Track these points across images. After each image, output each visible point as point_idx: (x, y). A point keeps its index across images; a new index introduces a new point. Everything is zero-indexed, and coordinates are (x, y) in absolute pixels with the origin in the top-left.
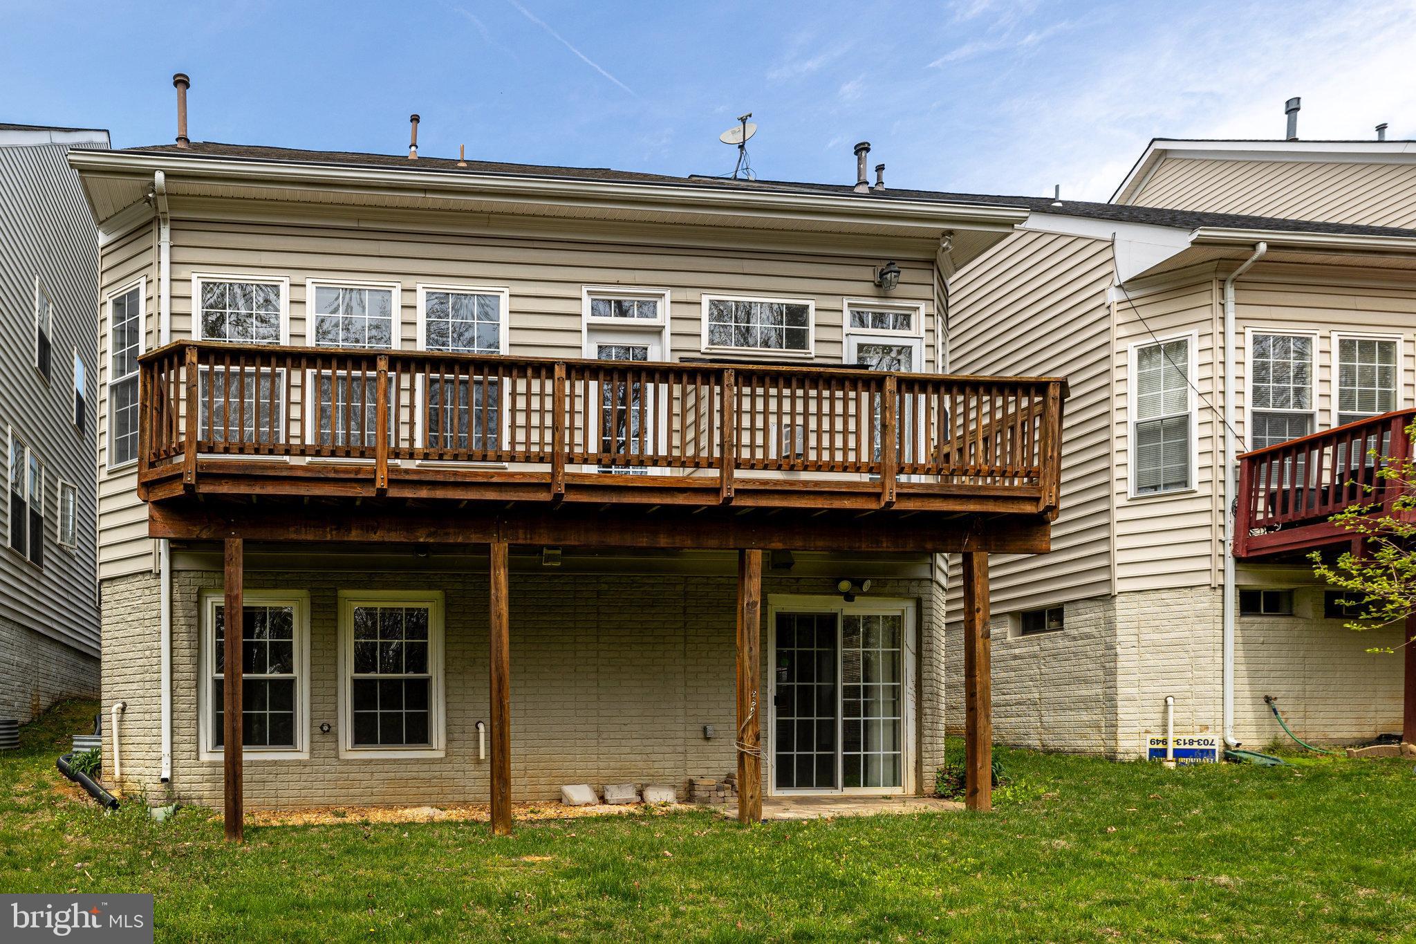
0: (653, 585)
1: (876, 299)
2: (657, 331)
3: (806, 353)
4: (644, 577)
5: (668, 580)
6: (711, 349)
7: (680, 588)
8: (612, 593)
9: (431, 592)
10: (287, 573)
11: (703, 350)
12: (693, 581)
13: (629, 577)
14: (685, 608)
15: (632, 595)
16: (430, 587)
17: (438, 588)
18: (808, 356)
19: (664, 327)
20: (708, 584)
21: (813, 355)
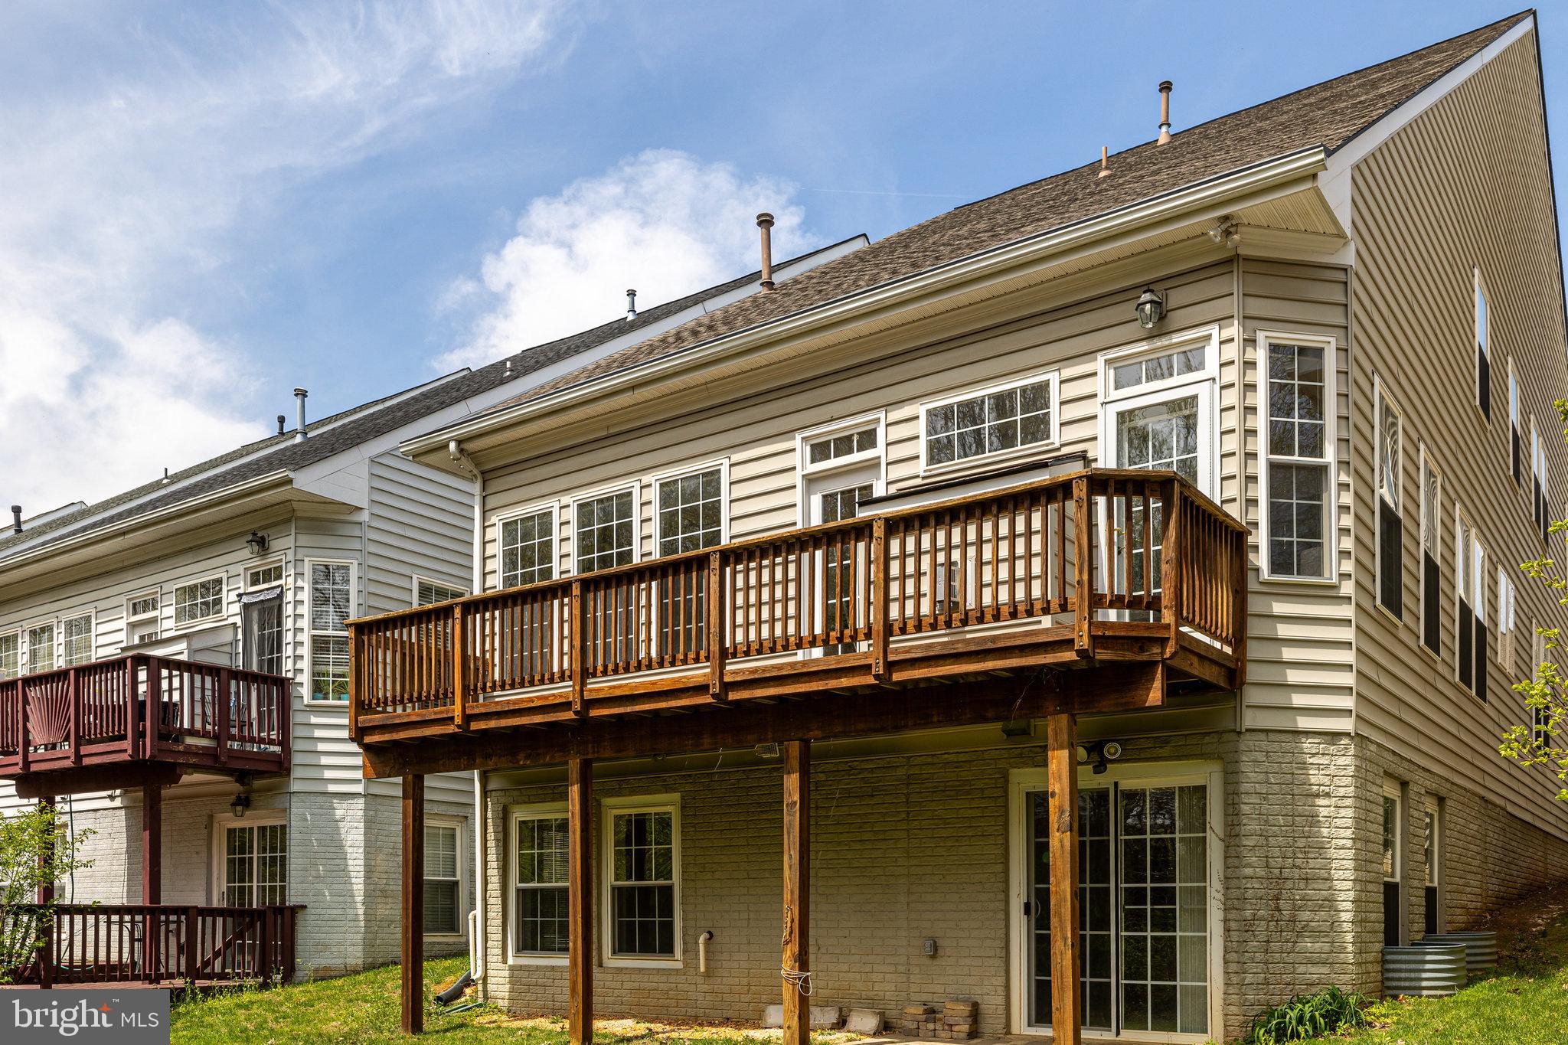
0: (872, 770)
1: (1144, 343)
2: (873, 465)
3: (1047, 445)
4: (863, 761)
5: (889, 763)
6: (930, 471)
7: (901, 772)
8: (830, 783)
9: (668, 795)
10: (560, 786)
11: (922, 474)
12: (918, 761)
13: (847, 762)
14: (907, 795)
15: (849, 784)
16: (668, 789)
17: (674, 791)
18: (1050, 447)
19: (879, 457)
20: (933, 764)
21: (1057, 445)
